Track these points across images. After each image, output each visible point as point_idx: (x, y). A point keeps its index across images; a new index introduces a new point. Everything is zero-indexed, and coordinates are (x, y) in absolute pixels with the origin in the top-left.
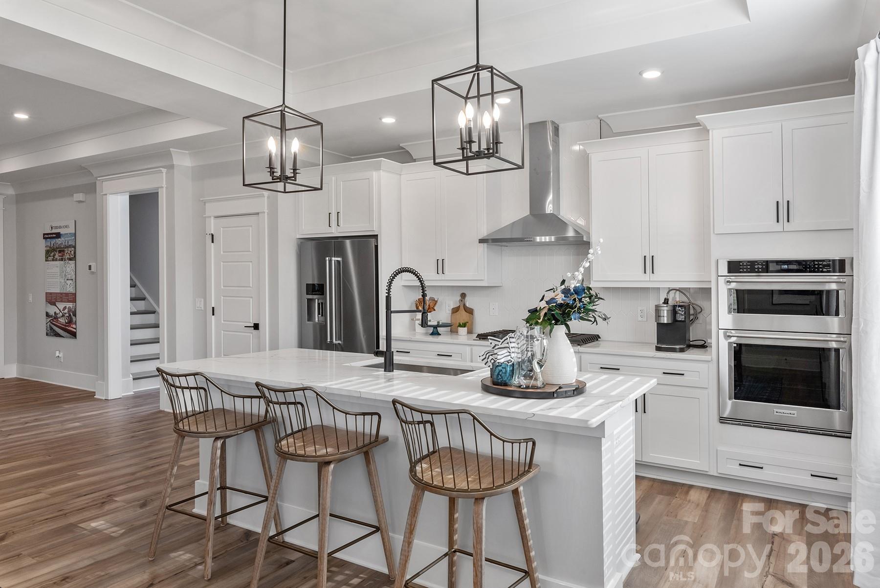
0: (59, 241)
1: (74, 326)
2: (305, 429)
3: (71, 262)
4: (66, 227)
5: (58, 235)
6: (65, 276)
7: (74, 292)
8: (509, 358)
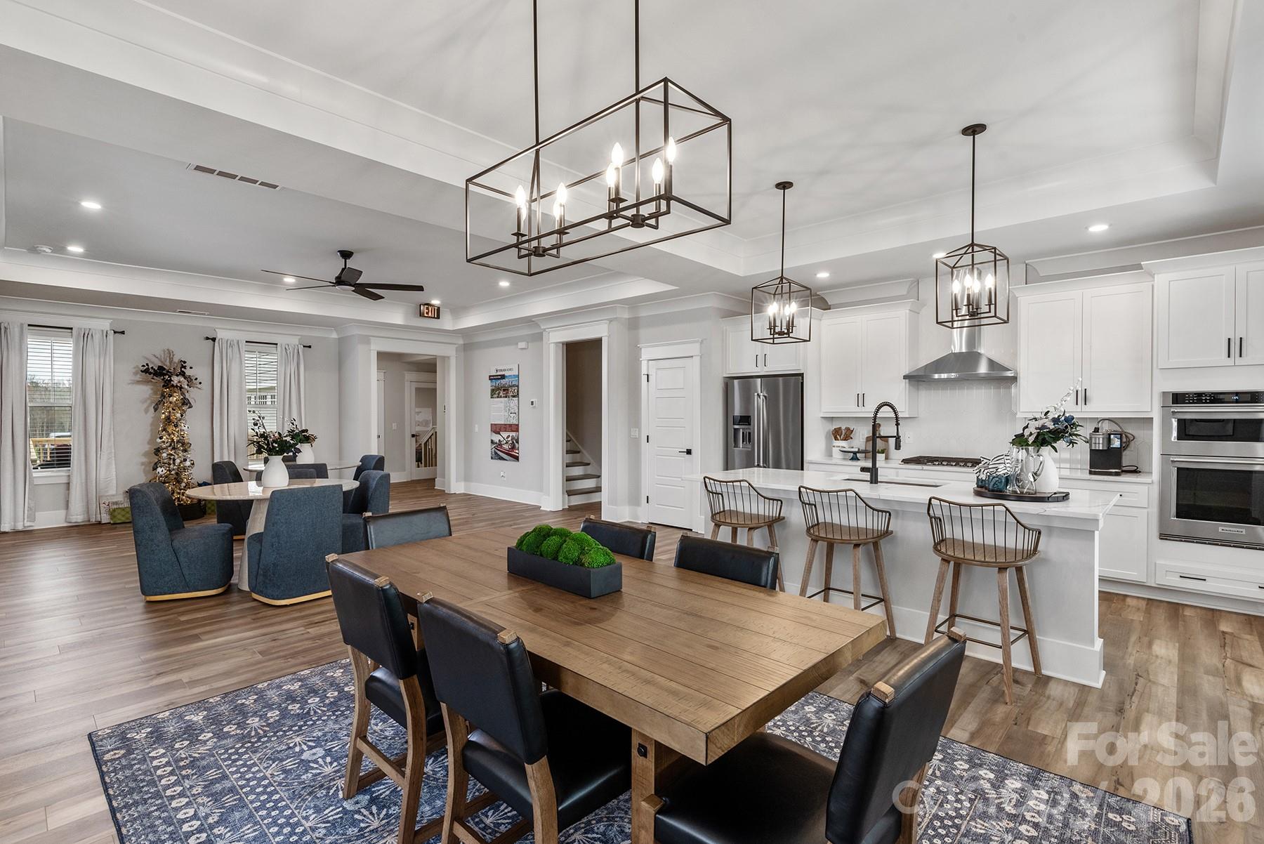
0: (503, 381)
1: (517, 451)
2: (818, 524)
3: (514, 398)
4: (510, 370)
5: (503, 377)
6: (509, 410)
7: (517, 423)
8: (1006, 471)
